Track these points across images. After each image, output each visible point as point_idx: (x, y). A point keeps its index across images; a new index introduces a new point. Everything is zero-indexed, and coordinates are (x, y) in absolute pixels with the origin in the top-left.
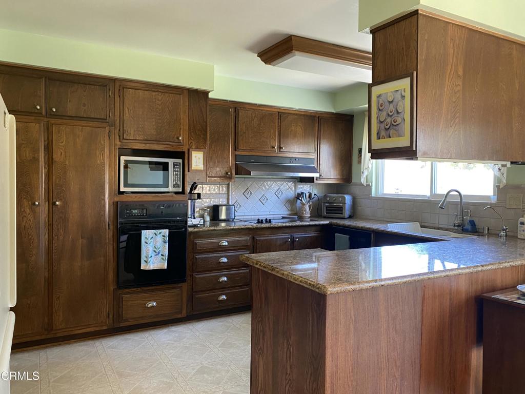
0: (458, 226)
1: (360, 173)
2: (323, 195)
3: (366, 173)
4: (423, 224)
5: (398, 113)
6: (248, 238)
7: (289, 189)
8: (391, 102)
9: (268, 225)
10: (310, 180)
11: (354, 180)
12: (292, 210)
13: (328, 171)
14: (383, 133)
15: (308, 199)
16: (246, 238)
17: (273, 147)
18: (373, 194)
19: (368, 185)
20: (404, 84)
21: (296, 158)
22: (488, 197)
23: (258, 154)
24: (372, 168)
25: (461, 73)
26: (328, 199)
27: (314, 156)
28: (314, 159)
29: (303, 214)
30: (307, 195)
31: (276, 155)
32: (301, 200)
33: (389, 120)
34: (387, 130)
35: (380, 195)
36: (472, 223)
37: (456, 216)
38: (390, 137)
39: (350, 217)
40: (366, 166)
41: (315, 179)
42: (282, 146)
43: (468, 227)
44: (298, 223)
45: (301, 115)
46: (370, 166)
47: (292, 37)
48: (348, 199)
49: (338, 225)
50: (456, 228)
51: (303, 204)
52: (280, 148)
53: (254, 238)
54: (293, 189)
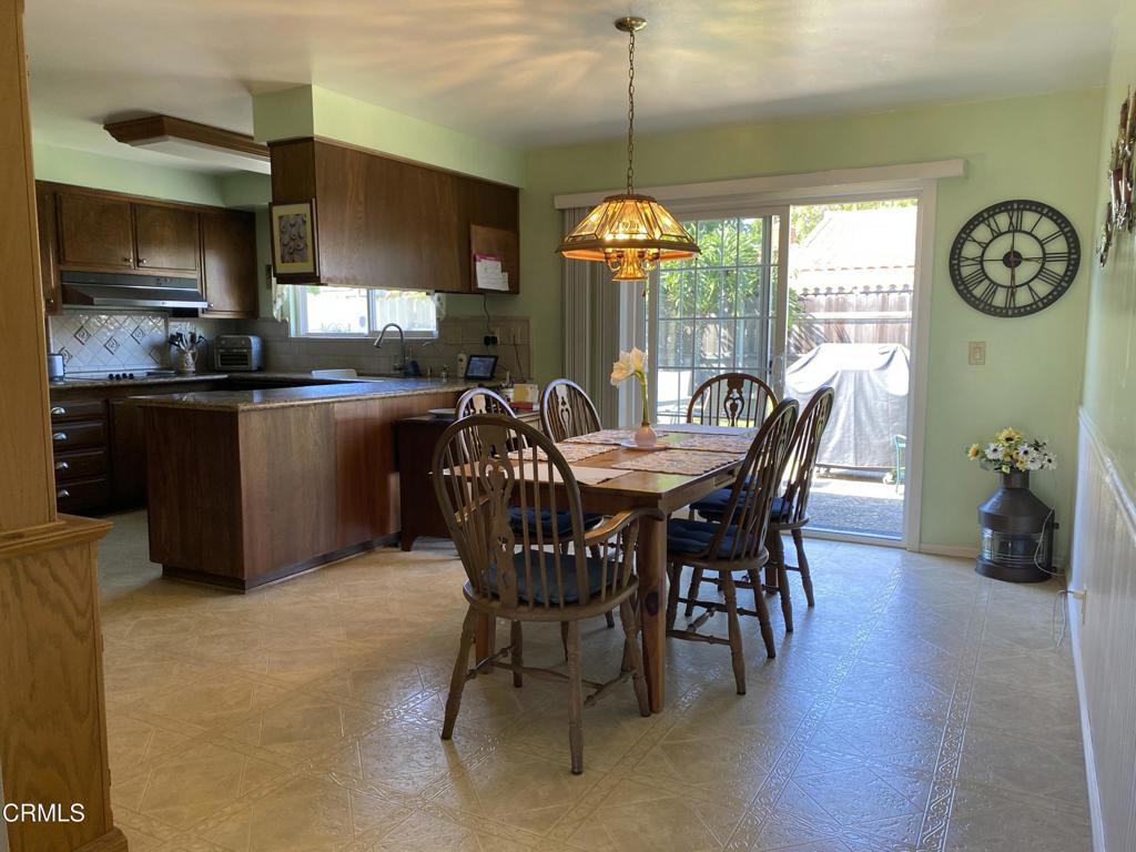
0: (400, 369)
1: (271, 303)
2: (213, 338)
3: (279, 303)
4: (361, 372)
5: (300, 237)
6: (99, 403)
7: (155, 329)
8: (293, 226)
9: (131, 382)
10: (191, 314)
11: (263, 313)
12: (162, 362)
13: (219, 300)
14: (287, 257)
15: (190, 344)
16: (96, 404)
17: (126, 260)
18: (293, 334)
19: (284, 321)
20: (303, 209)
21: (166, 278)
22: (431, 333)
23: (101, 270)
24: (288, 295)
25: (362, 198)
26: (223, 342)
27: (195, 275)
28: (196, 280)
29: (183, 367)
30: (189, 337)
31: (131, 272)
32: (178, 346)
33: (292, 244)
34: (291, 254)
35: (302, 334)
36: (415, 365)
37: (396, 357)
38: (294, 261)
39: (260, 369)
40: (279, 293)
41: (200, 311)
42: (140, 258)
43: (411, 370)
44: (178, 379)
45: (170, 209)
46: (285, 293)
47: (165, 119)
48: (254, 341)
49: (244, 380)
50: (398, 372)
51: (182, 352)
52: (138, 261)
53: (107, 402)
54: (163, 328)
